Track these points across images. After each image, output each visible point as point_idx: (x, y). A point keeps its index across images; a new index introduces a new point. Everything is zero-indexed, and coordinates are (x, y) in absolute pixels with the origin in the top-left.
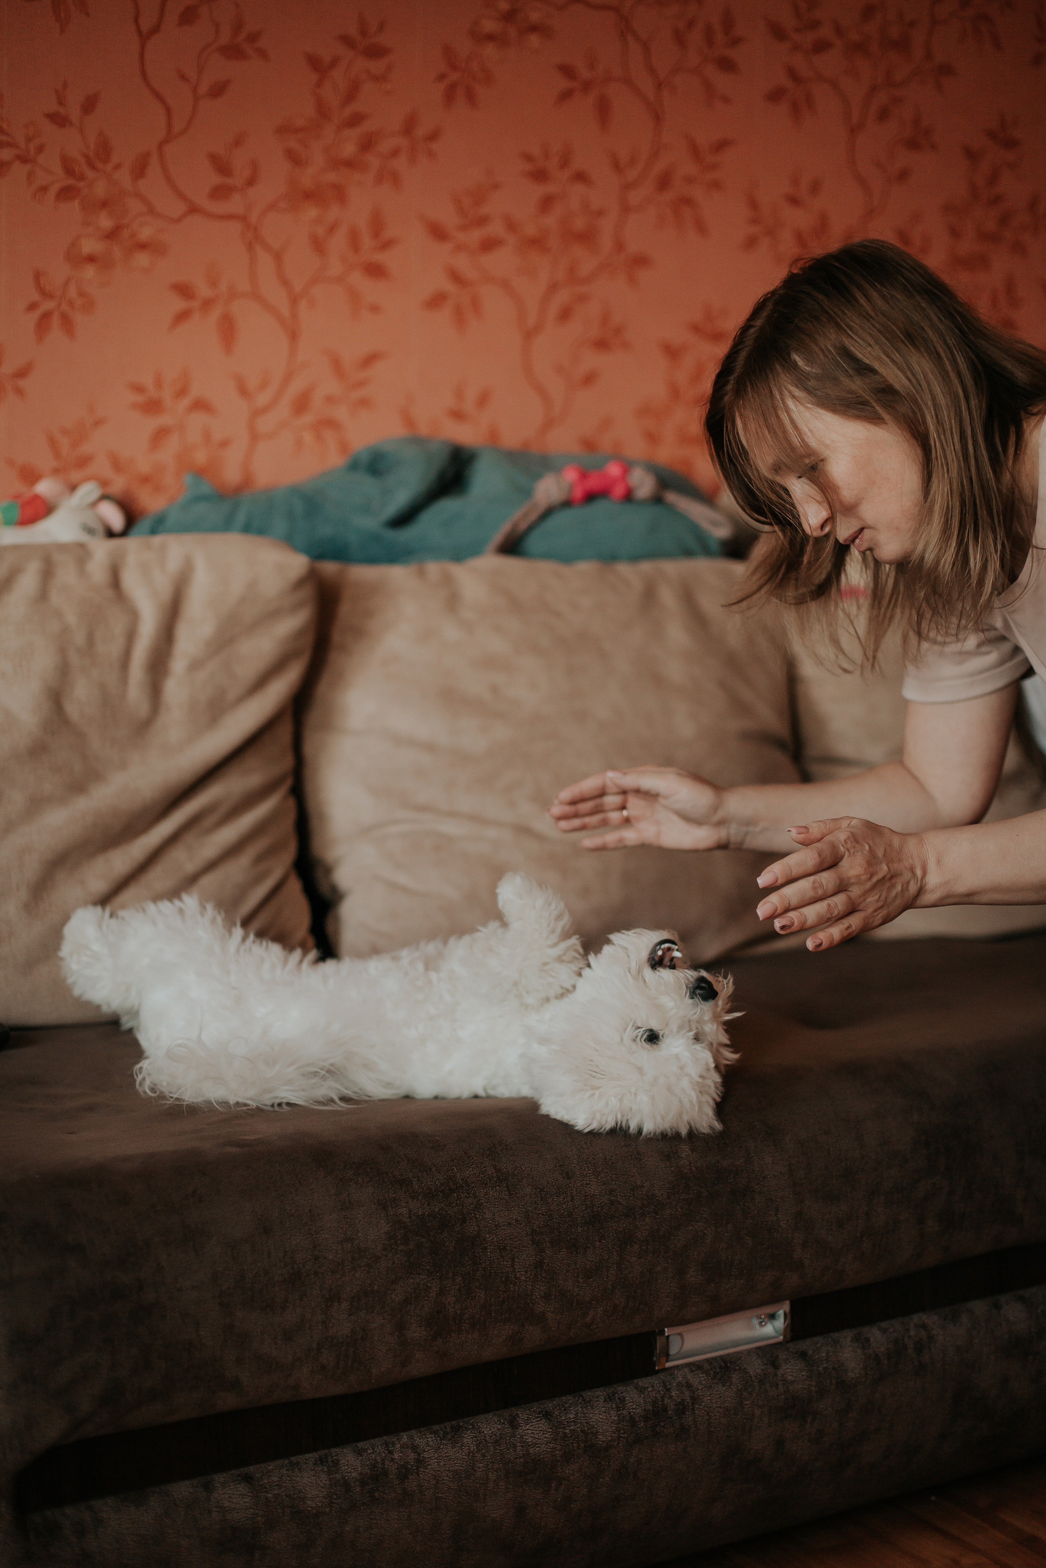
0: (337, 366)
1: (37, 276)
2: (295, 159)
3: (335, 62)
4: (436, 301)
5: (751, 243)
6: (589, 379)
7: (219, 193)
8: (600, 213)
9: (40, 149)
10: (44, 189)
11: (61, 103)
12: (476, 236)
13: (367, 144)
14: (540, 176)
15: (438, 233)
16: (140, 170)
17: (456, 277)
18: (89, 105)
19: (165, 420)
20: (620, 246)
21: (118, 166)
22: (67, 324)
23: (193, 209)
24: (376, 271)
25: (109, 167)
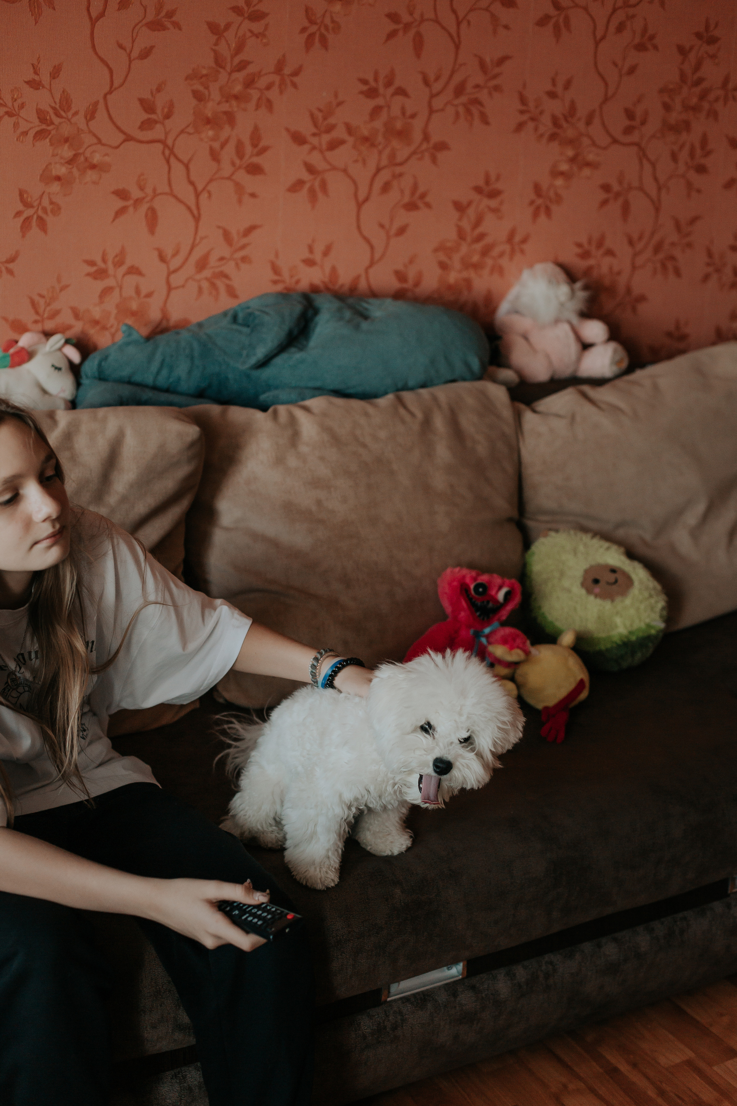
0: (227, 235)
1: (21, 193)
2: (198, 96)
3: (228, 26)
4: (297, 186)
5: (520, 127)
6: (402, 231)
7: (146, 125)
8: (413, 116)
9: (22, 106)
10: (25, 133)
11: (36, 73)
12: (326, 138)
13: (250, 83)
14: (372, 93)
15: (299, 139)
16: (91, 115)
17: (310, 169)
18: (56, 73)
19: (110, 282)
20: (426, 138)
21: (76, 113)
22: (42, 225)
23: (129, 138)
24: (255, 170)
25: (70, 114)
